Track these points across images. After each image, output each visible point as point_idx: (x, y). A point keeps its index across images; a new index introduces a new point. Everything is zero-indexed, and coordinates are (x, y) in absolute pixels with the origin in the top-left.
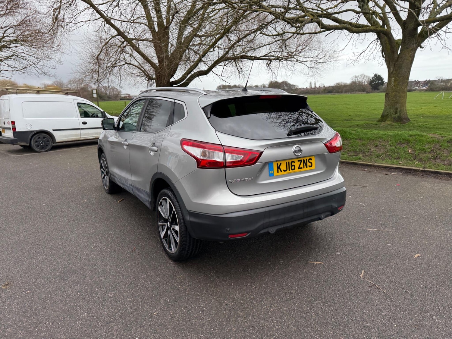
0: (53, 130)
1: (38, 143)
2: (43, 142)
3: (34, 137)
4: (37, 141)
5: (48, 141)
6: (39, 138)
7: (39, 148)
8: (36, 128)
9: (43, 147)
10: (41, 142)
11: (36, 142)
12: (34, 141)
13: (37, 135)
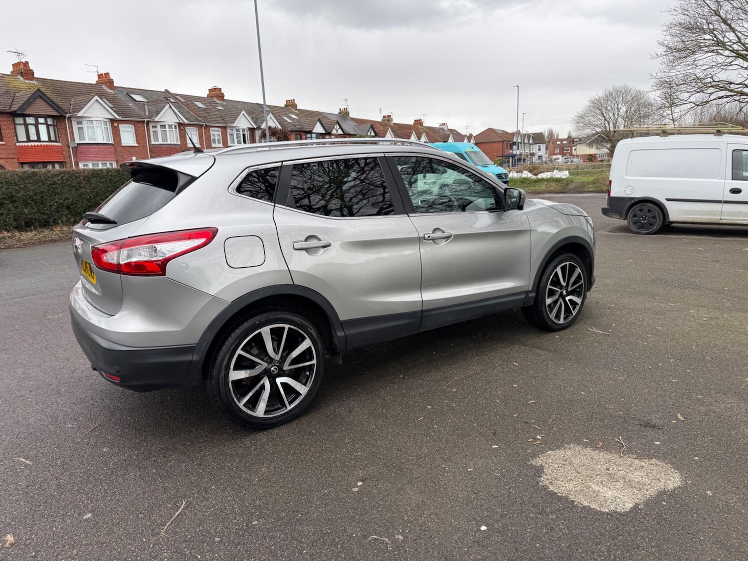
0: (668, 200)
1: (637, 218)
2: (646, 217)
3: (634, 207)
4: (637, 214)
5: (654, 217)
6: (641, 210)
7: (636, 226)
8: (638, 194)
9: (642, 227)
10: (642, 217)
11: (635, 216)
12: (632, 214)
13: (639, 205)
